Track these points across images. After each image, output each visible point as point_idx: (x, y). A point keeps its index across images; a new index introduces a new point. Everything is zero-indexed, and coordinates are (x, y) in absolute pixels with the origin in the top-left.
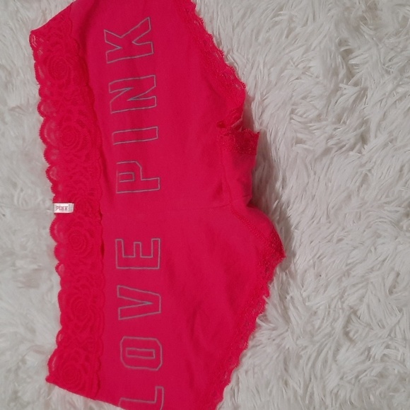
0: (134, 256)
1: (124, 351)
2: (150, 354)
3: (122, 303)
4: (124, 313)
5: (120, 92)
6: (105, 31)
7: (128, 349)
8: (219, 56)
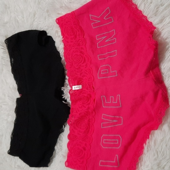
0: (110, 102)
1: (103, 140)
2: (116, 142)
3: (103, 121)
4: (104, 125)
5: (102, 39)
6: (90, 15)
7: (104, 140)
8: (145, 18)
